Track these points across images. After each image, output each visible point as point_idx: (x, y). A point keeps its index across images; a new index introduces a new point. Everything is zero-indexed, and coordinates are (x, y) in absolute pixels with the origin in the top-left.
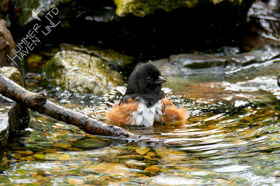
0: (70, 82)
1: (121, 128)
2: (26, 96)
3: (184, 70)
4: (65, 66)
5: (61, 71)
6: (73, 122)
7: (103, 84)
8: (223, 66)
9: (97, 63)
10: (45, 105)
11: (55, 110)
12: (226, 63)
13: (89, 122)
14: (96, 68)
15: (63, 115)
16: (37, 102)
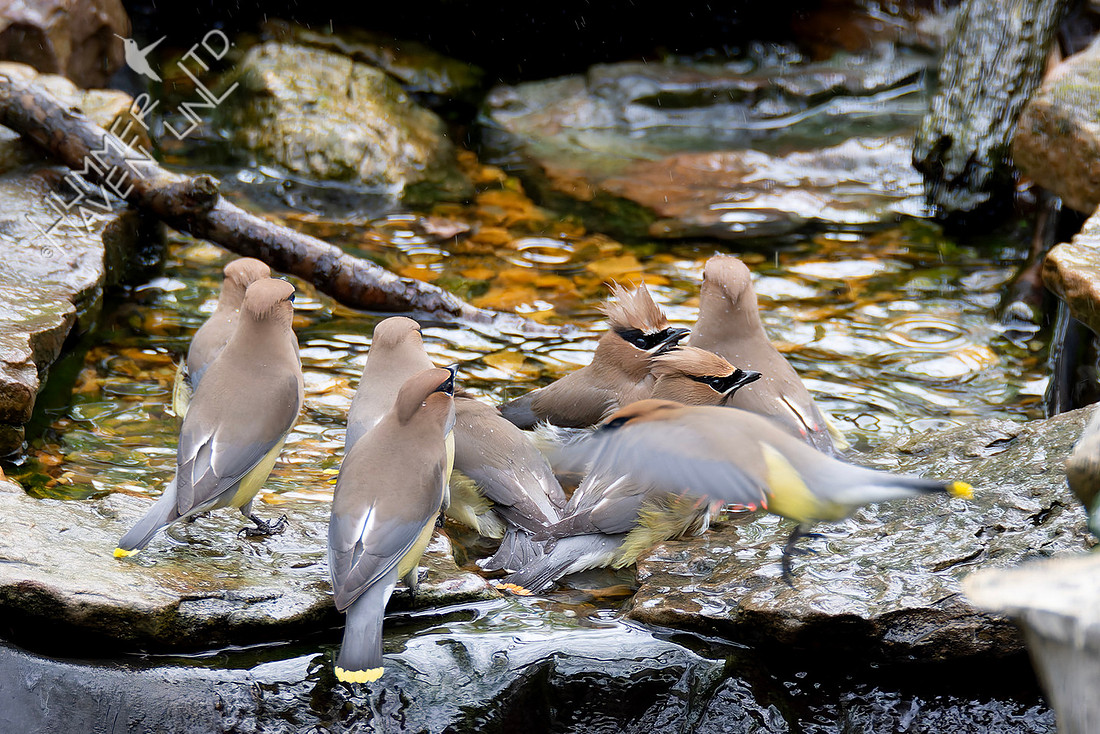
0: (289, 140)
1: (439, 290)
2: (157, 186)
3: (634, 112)
4: (275, 94)
5: (264, 106)
6: (295, 267)
7: (388, 149)
8: (749, 103)
9: (372, 84)
10: (212, 215)
11: (242, 229)
12: (759, 95)
13: (344, 267)
14: (369, 98)
15: (266, 245)
16: (188, 205)
